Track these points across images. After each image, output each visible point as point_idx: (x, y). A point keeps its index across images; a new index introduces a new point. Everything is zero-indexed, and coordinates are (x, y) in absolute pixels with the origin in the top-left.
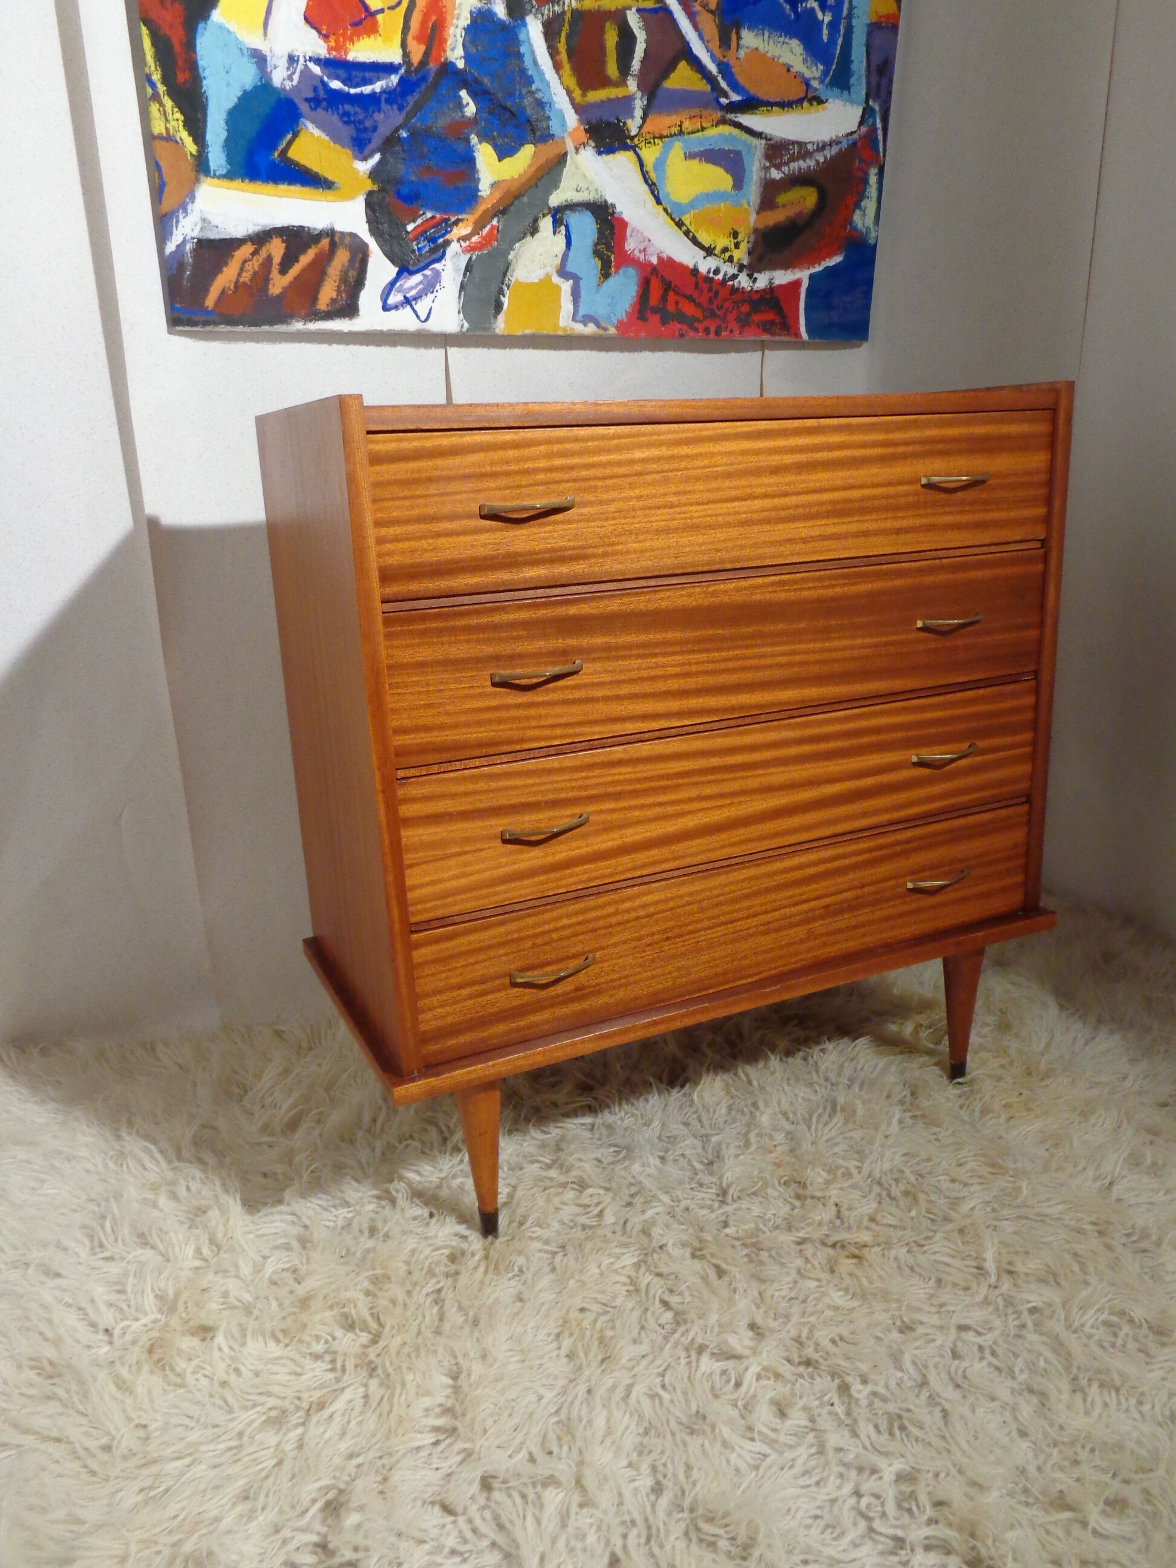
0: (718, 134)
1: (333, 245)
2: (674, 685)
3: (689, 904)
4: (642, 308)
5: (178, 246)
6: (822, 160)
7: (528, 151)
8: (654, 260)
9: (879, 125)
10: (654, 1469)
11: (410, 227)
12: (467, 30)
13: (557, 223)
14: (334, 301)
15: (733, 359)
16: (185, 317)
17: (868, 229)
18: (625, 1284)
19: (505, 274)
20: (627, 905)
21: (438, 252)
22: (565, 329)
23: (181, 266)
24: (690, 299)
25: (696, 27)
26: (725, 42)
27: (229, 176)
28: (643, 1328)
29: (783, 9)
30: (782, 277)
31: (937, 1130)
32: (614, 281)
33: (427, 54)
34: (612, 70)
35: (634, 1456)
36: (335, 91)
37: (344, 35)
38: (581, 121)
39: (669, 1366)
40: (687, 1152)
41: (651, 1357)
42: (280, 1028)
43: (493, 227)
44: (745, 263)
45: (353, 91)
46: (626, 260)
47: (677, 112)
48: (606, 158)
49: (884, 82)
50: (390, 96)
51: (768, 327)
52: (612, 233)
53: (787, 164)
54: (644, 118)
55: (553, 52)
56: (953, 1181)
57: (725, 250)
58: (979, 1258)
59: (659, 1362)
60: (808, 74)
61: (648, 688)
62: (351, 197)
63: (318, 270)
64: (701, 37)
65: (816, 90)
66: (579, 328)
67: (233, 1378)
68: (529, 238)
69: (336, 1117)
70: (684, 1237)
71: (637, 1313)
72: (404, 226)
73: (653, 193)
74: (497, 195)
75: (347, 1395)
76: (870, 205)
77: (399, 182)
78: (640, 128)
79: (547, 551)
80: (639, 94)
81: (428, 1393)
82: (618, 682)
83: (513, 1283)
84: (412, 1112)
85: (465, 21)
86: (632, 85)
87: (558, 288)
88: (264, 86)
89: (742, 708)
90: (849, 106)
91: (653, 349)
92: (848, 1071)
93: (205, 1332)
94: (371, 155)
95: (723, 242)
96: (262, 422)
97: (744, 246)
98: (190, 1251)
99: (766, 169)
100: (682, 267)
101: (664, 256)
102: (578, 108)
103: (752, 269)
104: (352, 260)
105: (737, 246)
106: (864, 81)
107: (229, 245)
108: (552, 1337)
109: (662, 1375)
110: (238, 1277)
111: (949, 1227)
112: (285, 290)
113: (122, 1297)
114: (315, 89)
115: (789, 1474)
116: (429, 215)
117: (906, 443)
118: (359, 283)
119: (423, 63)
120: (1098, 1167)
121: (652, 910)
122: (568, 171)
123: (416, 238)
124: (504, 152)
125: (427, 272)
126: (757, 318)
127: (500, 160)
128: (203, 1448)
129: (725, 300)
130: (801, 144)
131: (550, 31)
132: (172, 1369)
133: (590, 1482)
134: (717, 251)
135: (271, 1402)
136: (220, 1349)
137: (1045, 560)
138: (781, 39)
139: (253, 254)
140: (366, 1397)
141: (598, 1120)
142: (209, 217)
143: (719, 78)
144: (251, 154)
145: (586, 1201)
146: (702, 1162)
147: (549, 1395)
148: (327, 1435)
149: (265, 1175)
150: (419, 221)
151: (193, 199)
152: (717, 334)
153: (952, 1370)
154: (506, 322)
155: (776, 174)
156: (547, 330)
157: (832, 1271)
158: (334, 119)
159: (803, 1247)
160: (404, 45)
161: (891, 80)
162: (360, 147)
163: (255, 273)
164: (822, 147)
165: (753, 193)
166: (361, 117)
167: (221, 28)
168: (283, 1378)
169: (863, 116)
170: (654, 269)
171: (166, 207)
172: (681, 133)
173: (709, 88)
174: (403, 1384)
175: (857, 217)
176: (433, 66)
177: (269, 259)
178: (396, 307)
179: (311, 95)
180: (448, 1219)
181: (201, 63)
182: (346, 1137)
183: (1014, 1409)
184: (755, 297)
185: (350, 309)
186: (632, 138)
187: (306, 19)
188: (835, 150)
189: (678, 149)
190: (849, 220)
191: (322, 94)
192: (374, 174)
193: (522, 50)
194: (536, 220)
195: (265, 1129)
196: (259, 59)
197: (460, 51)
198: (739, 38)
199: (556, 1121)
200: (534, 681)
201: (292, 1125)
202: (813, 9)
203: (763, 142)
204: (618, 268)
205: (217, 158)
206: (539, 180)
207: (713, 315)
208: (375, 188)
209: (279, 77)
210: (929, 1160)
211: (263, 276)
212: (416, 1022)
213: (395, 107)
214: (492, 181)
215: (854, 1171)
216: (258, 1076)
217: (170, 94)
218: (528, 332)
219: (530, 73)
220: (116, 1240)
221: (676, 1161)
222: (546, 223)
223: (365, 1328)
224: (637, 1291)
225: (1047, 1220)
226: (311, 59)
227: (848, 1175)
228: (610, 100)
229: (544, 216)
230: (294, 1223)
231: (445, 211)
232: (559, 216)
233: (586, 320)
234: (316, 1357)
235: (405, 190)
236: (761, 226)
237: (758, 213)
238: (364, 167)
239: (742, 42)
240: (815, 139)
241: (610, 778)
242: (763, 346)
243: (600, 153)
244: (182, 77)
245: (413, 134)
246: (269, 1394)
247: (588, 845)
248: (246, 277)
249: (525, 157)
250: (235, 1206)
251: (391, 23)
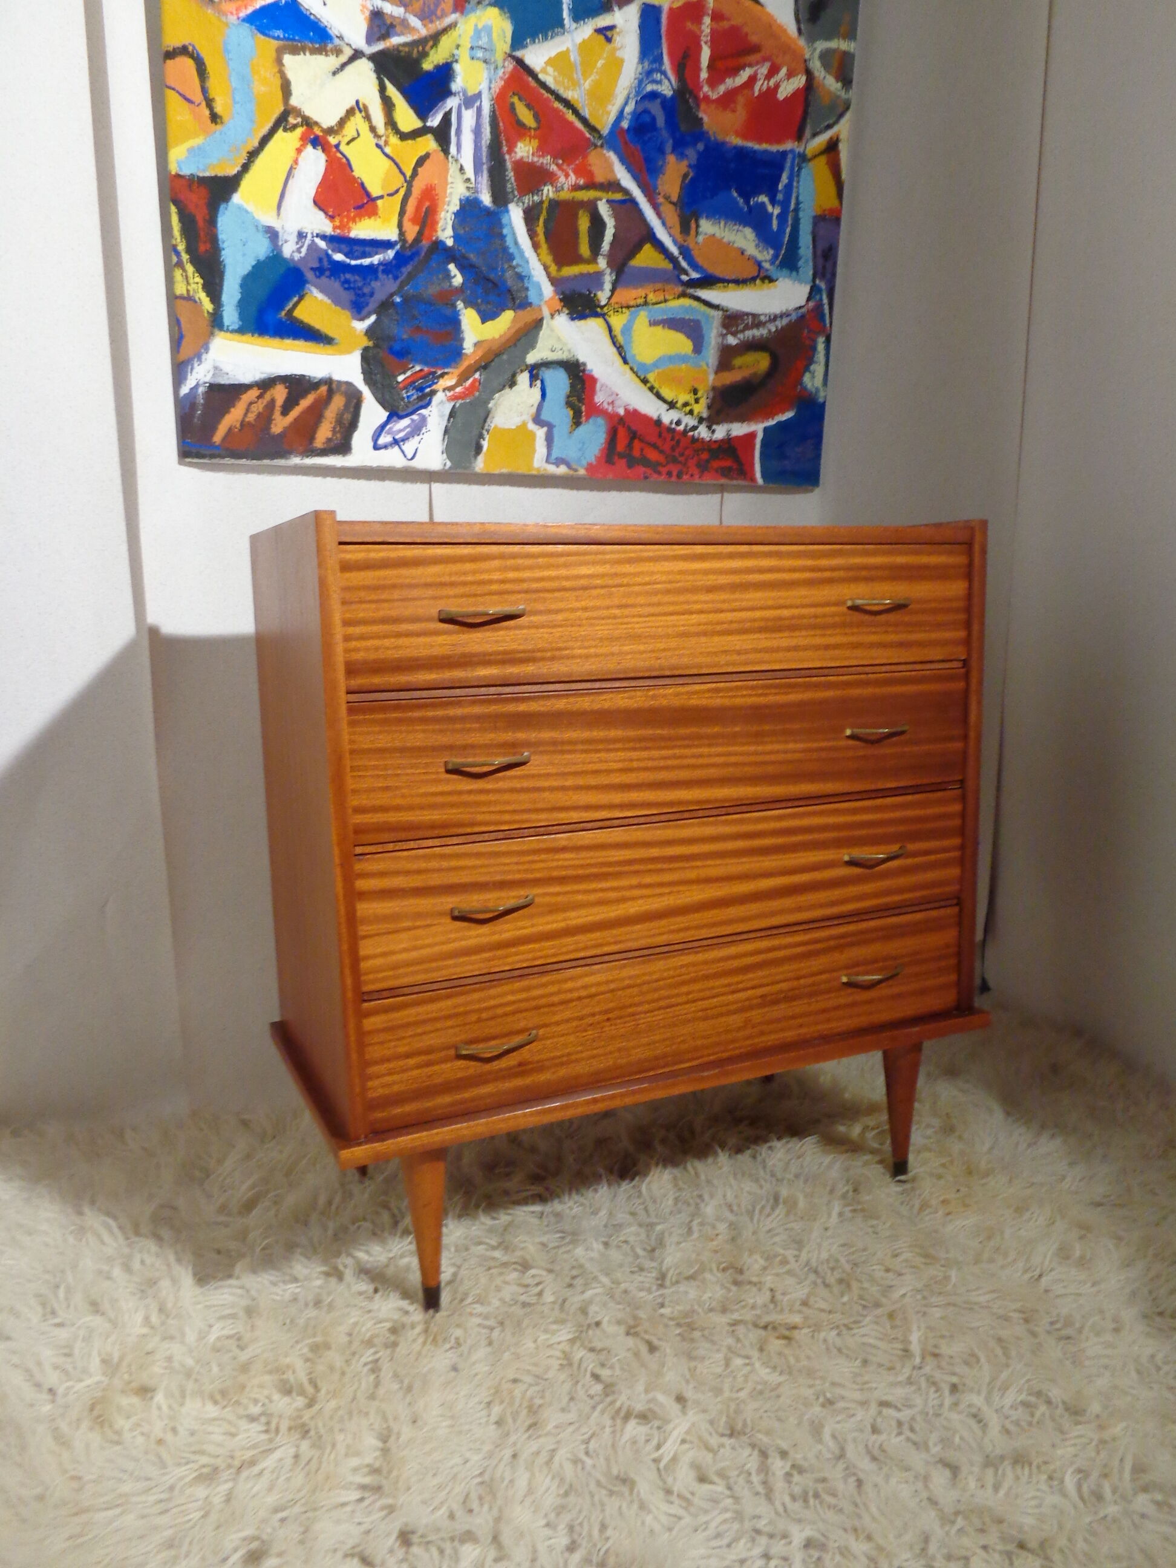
0: (679, 306)
1: (331, 393)
2: (616, 779)
3: (629, 987)
4: (610, 453)
5: (191, 389)
6: (773, 329)
7: (508, 316)
8: (622, 412)
9: (825, 301)
10: (571, 1528)
11: (400, 378)
12: (457, 214)
13: (533, 378)
14: (329, 440)
15: (695, 499)
16: (194, 450)
17: (817, 389)
18: (558, 1358)
19: (485, 421)
20: (570, 985)
21: (425, 399)
22: (538, 469)
23: (193, 406)
24: (654, 446)
25: (659, 214)
26: (685, 229)
27: (241, 331)
28: (572, 1399)
29: (737, 203)
30: (739, 429)
31: (874, 1222)
32: (582, 429)
33: (420, 234)
34: (584, 249)
35: (552, 1516)
36: (338, 262)
37: (348, 217)
38: (556, 292)
39: (593, 1435)
40: (631, 1239)
41: (577, 1425)
42: (246, 1117)
43: (475, 380)
44: (705, 415)
45: (353, 263)
46: (595, 410)
47: (641, 286)
48: (578, 323)
49: (829, 265)
50: (388, 268)
51: (726, 473)
52: (583, 388)
53: (742, 331)
54: (613, 291)
55: (532, 234)
56: (888, 1270)
57: (686, 404)
58: (906, 1341)
59: (584, 1430)
60: (760, 257)
61: (592, 781)
62: (349, 351)
63: (316, 414)
64: (664, 224)
65: (767, 270)
66: (552, 469)
67: (169, 1437)
68: (507, 390)
69: (291, 1200)
70: (620, 1315)
71: (567, 1387)
72: (396, 377)
73: (620, 354)
74: (480, 353)
75: (277, 1455)
76: (818, 369)
77: (390, 338)
78: (610, 298)
79: (499, 653)
80: (608, 271)
81: (357, 1454)
82: (564, 775)
83: (449, 1354)
84: (366, 1195)
85: (455, 206)
86: (602, 263)
87: (533, 435)
88: (276, 257)
89: (680, 803)
90: (797, 284)
91: (620, 489)
92: (794, 1169)
93: (145, 1391)
94: (368, 316)
95: (683, 397)
96: (255, 539)
97: (703, 402)
98: (139, 1318)
99: (724, 336)
100: (645, 419)
101: (631, 408)
102: (553, 281)
103: (711, 421)
104: (346, 406)
105: (697, 401)
106: (811, 264)
107: (235, 391)
108: (482, 1406)
109: (587, 1442)
110: (183, 1343)
111: (879, 1311)
112: (286, 430)
113: (69, 1360)
114: (320, 260)
115: (701, 1536)
116: (418, 368)
117: (833, 569)
118: (353, 425)
119: (418, 240)
120: (1028, 1260)
121: (593, 990)
122: (544, 333)
123: (405, 388)
124: (485, 317)
125: (415, 417)
126: (716, 464)
127: (483, 322)
128: (134, 1499)
129: (687, 448)
130: (754, 316)
131: (530, 216)
132: (111, 1426)
133: (506, 1538)
134: (679, 405)
135: (204, 1460)
136: (159, 1408)
137: (967, 677)
138: (736, 227)
139: (260, 397)
140: (296, 1457)
141: (548, 1208)
142: (222, 366)
143: (681, 259)
144: (261, 312)
145: (530, 1281)
146: (645, 1249)
147: (475, 1458)
148: (255, 1490)
149: (219, 1252)
150: (409, 373)
151: (207, 350)
152: (679, 476)
153: (870, 1445)
154: (485, 462)
155: (732, 341)
156: (523, 470)
157: (761, 1350)
158: (336, 285)
159: (736, 1328)
160: (400, 225)
161: (835, 264)
162: (358, 309)
163: (259, 415)
164: (774, 318)
165: (711, 355)
166: (360, 284)
167: (240, 208)
168: (218, 1438)
169: (810, 293)
170: (621, 419)
171: (183, 356)
172: (646, 303)
173: (670, 266)
174: (334, 1445)
175: (807, 378)
176: (425, 244)
177: (272, 402)
178: (385, 447)
179: (316, 265)
180: (392, 1294)
181: (221, 236)
182: (301, 1219)
183: (926, 1479)
184: (715, 446)
185: (343, 447)
186: (602, 307)
187: (315, 203)
188: (785, 321)
189: (643, 317)
190: (799, 380)
191: (326, 264)
192: (370, 332)
193: (505, 231)
194: (514, 375)
195: (223, 1209)
196: (273, 235)
197: (449, 232)
198: (698, 226)
199: (506, 1208)
200: (485, 769)
201: (249, 1206)
202: (763, 204)
203: (720, 313)
204: (588, 418)
205: (230, 315)
206: (519, 340)
207: (675, 461)
208: (371, 344)
209: (289, 249)
210: (864, 1250)
211: (266, 417)
212: (364, 1089)
213: (390, 276)
214: (475, 341)
215: (792, 1260)
216: (220, 1162)
217: (192, 261)
218: (504, 471)
219: (511, 251)
220: (68, 1306)
221: (618, 1247)
222: (523, 378)
223: (302, 1393)
224: (570, 1365)
225: (976, 1307)
226: (317, 236)
227: (784, 1262)
228: (582, 275)
229: (522, 371)
230: (242, 1296)
231: (433, 366)
232: (535, 371)
233: (559, 462)
234: (252, 1419)
235: (397, 347)
236: (718, 384)
237: (716, 373)
238: (361, 326)
239: (701, 230)
240: (767, 311)
241: (555, 864)
242: (722, 489)
243: (573, 319)
244: (202, 248)
245: (406, 300)
246: (202, 1452)
247: (533, 926)
248: (251, 417)
249: (505, 322)
250: (187, 1279)
251: (389, 208)
